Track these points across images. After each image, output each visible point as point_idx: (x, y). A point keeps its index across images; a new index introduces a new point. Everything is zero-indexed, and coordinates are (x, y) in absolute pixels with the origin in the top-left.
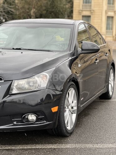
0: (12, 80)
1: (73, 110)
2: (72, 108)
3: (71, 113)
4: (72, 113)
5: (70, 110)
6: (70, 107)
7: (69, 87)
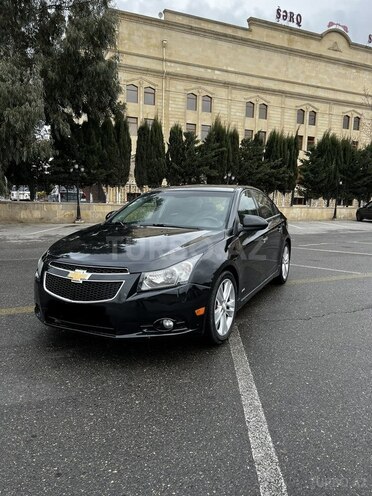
1: (228, 310)
2: (228, 307)
3: (225, 314)
4: (227, 315)
5: (223, 309)
6: (224, 305)
7: (223, 279)
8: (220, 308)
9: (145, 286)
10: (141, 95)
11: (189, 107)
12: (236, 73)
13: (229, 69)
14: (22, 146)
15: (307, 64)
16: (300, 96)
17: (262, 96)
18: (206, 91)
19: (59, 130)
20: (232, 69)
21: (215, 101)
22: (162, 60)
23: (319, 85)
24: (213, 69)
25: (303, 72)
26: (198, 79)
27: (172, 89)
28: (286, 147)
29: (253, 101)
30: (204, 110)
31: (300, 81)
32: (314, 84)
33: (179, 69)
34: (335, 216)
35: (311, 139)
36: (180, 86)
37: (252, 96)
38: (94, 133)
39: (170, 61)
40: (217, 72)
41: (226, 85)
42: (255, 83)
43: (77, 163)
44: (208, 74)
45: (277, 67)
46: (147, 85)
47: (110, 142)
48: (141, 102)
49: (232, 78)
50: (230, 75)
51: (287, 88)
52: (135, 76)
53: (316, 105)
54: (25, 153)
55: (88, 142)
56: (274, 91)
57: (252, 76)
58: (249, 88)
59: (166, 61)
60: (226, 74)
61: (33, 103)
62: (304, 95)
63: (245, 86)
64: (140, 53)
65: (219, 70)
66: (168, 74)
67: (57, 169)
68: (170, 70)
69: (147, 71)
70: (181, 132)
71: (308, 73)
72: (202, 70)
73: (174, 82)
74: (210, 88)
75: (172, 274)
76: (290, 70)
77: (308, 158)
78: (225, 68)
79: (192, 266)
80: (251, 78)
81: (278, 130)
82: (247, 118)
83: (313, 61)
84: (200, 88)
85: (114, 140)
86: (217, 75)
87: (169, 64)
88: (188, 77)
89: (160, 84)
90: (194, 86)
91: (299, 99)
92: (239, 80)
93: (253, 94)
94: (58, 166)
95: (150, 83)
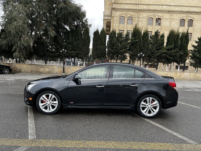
10: (126, 20)
11: (149, 24)
13: (171, 4)
17: (190, 15)
18: (158, 16)
20: (173, 4)
22: (136, 4)
24: (162, 5)
26: (154, 11)
27: (141, 17)
29: (184, 18)
33: (145, 7)
36: (145, 15)
37: (184, 16)
39: (141, 4)
40: (164, 7)
41: (169, 12)
42: (186, 9)
44: (160, 8)
48: (126, 24)
49: (173, 9)
50: (171, 7)
52: (124, 13)
56: (197, 13)
57: (184, 6)
58: (182, 12)
59: (138, 4)
60: (169, 7)
63: (180, 12)
64: (127, 3)
65: (165, 5)
66: (139, 10)
68: (140, 8)
69: (129, 10)
72: (157, 6)
73: (142, 13)
74: (160, 14)
78: (169, 4)
80: (184, 7)
82: (180, 27)
87: (140, 6)
88: (149, 11)
89: (135, 15)
90: (152, 14)
92: (177, 9)
93: (184, 15)
95: (130, 15)
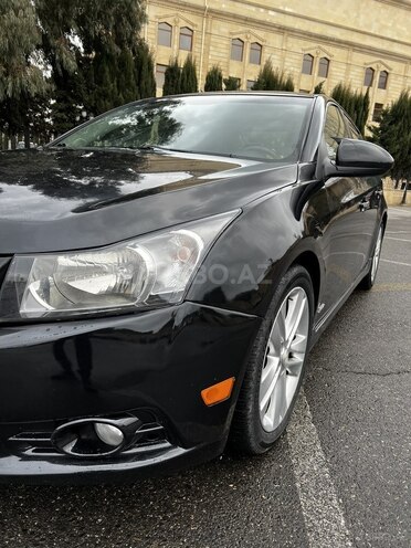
0: (12, 255)
1: (291, 363)
2: (290, 356)
3: (284, 372)
4: (287, 373)
5: (281, 363)
6: (284, 353)
7: (289, 287)
8: (274, 361)
9: (34, 304)
10: (176, 37)
11: (233, 57)
12: (294, 15)
13: (287, 9)
14: (6, 75)
15: (382, 11)
16: (371, 51)
17: (323, 47)
18: (256, 37)
19: (61, 62)
20: (290, 10)
21: (266, 50)
23: (396, 38)
24: (267, 8)
25: (377, 21)
26: (247, 21)
27: (213, 31)
28: (353, 108)
29: (313, 53)
30: (251, 62)
31: (372, 32)
32: (389, 36)
33: (225, 6)
34: (403, 202)
35: (378, 106)
36: (223, 28)
37: (311, 47)
38: (107, 69)
40: (271, 13)
41: (282, 30)
42: (317, 29)
43: (85, 109)
44: (260, 15)
45: (346, 12)
46: (184, 24)
47: (128, 84)
48: (176, 47)
49: (289, 22)
51: (356, 39)
52: (169, 12)
53: (389, 63)
54: (10, 85)
55: (100, 82)
56: (340, 42)
57: (314, 21)
58: (309, 36)
60: (282, 16)
61: (21, 13)
62: (376, 50)
63: (304, 33)
65: (274, 10)
66: (211, 11)
67: (59, 115)
68: (213, 6)
69: (184, 5)
70: (220, 78)
71: (383, 22)
72: (253, 9)
73: (217, 23)
74: (261, 34)
75: (136, 265)
76: (362, 17)
77: (377, 125)
78: (281, 8)
79: (201, 247)
80: (313, 23)
81: (345, 84)
82: (303, 75)
83: (390, 7)
84: (249, 32)
85: (133, 82)
86: (271, 17)
88: (235, 17)
89: (199, 24)
90: (241, 28)
91: (369, 54)
92: (298, 25)
93: (314, 45)
94: (61, 111)
95: (187, 21)
